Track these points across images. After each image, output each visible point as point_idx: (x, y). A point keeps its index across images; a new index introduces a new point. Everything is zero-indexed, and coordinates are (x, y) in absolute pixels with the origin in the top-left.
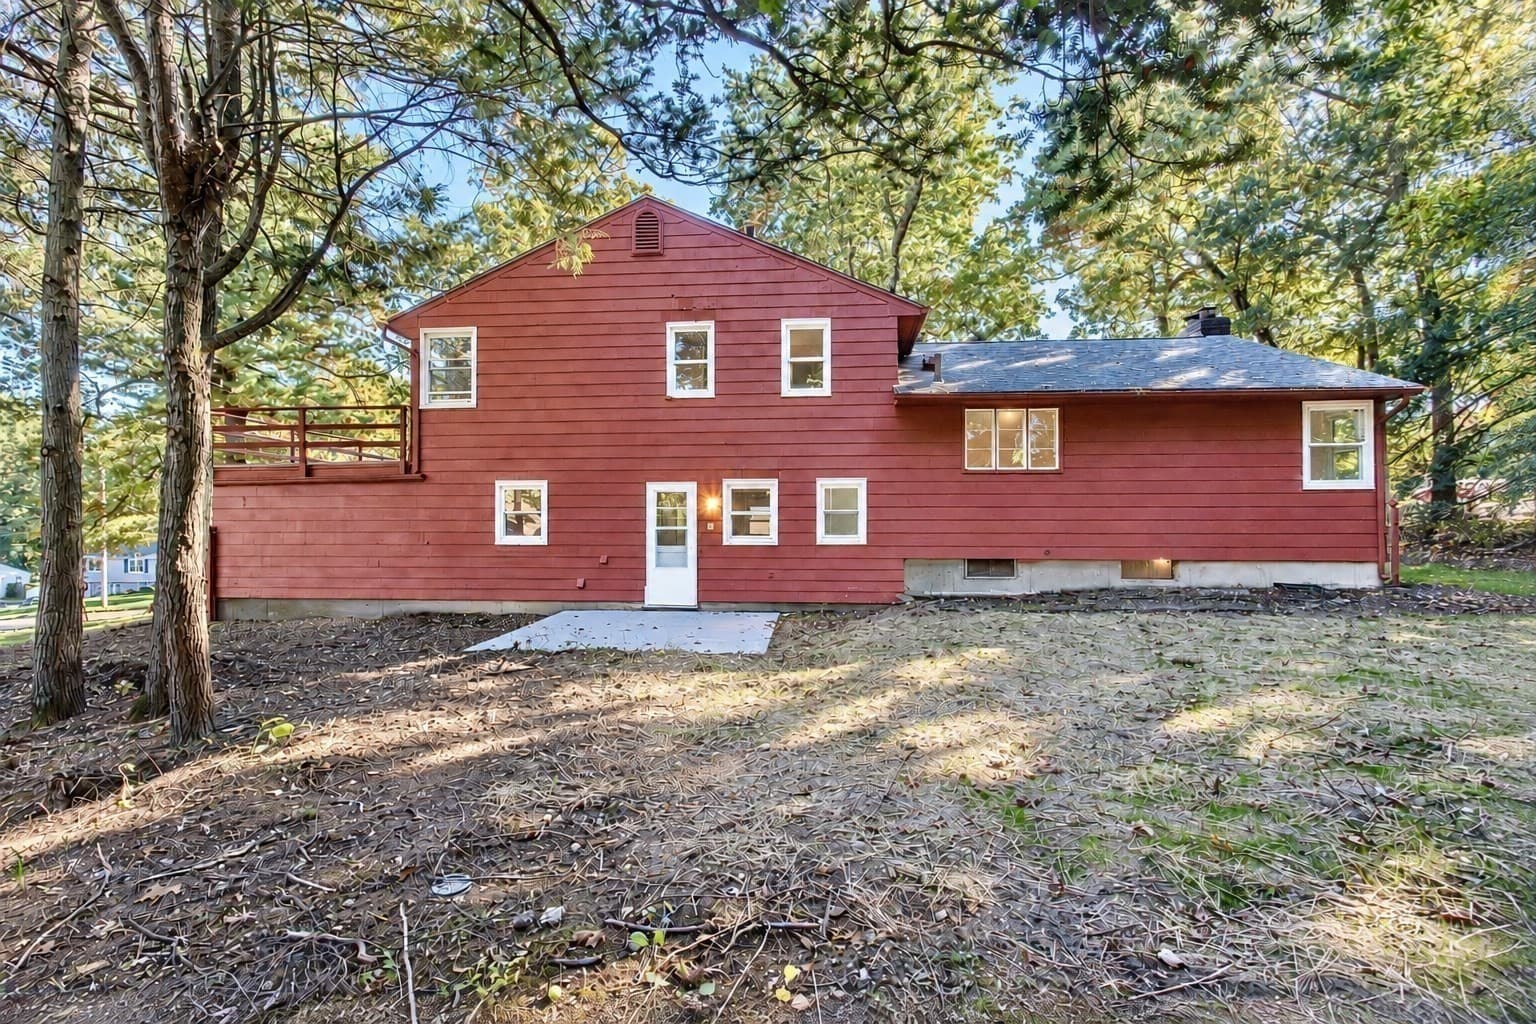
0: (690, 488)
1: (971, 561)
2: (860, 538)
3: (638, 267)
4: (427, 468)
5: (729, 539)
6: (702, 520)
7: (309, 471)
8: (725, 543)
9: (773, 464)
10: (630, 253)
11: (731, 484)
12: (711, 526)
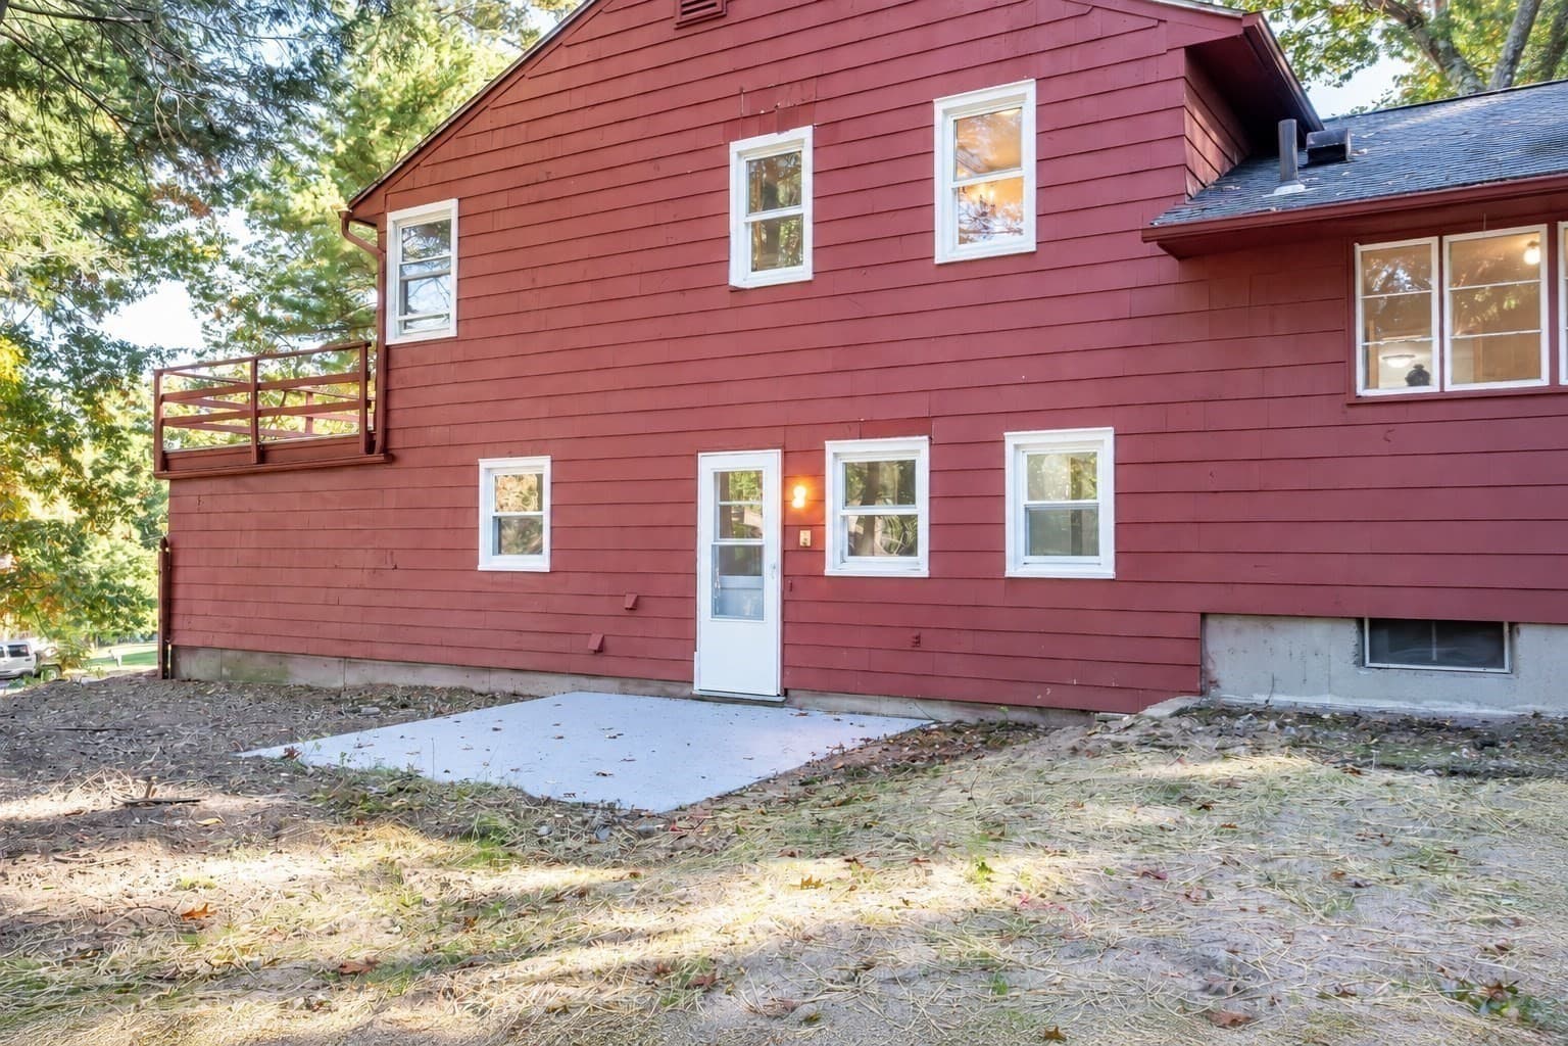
0: (768, 462)
1: (1377, 624)
2: (1101, 565)
3: (684, 49)
4: (397, 441)
5: (838, 563)
6: (790, 527)
7: (263, 453)
8: (830, 570)
9: (919, 407)
10: (672, 24)
11: (842, 453)
12: (805, 537)
